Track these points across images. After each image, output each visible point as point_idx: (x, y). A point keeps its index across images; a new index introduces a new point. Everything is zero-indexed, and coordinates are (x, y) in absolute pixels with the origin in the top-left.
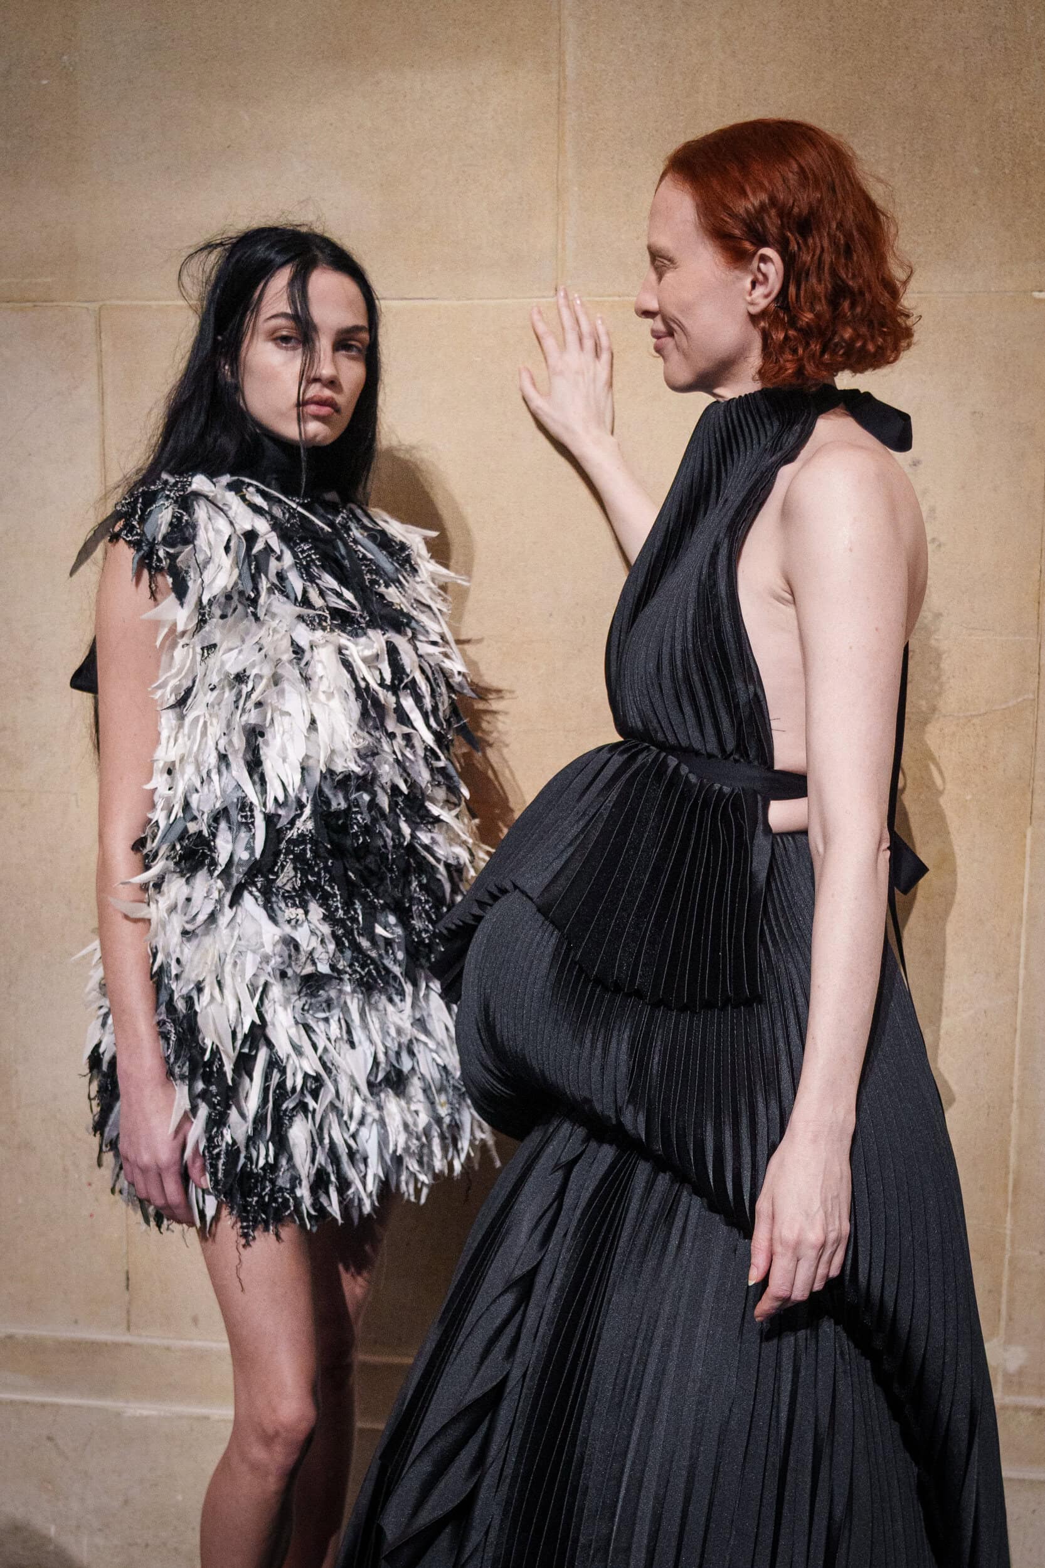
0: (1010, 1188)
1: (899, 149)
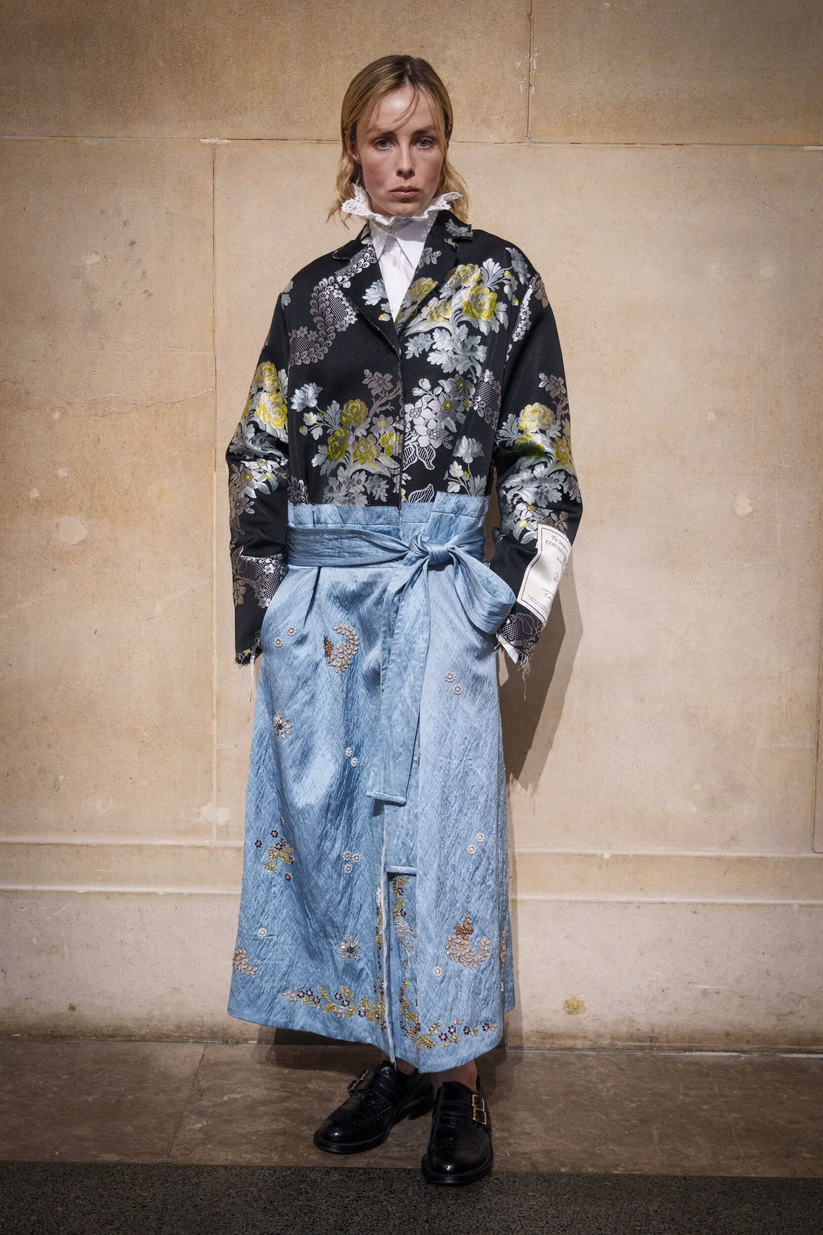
0: (215, 704)
1: (113, 49)
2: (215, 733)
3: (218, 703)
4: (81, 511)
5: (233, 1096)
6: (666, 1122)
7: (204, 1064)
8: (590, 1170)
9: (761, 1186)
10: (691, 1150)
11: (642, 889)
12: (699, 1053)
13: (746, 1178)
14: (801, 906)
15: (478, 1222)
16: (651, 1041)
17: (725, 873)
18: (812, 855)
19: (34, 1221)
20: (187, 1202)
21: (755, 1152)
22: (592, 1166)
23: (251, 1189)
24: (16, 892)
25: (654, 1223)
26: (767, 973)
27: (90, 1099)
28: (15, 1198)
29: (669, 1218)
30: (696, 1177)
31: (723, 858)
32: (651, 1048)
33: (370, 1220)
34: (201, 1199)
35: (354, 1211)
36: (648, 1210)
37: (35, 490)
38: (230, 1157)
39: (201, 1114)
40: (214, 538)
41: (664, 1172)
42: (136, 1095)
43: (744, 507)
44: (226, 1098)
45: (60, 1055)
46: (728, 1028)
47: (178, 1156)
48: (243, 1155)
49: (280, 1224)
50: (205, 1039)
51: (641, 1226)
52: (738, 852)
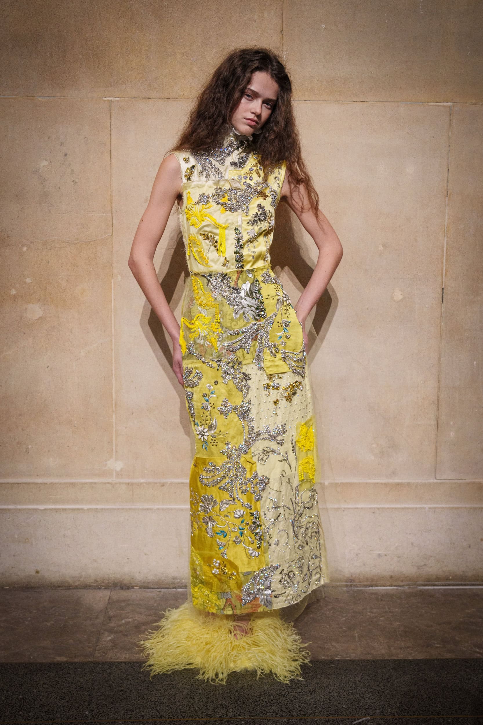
1: (54, 48)
2: (114, 421)
3: (115, 405)
4: (39, 301)
5: (128, 620)
6: (361, 628)
7: (111, 602)
8: (323, 658)
9: (415, 664)
10: (376, 644)
11: (345, 501)
12: (376, 588)
13: (406, 660)
14: (430, 508)
15: (264, 691)
16: (351, 582)
17: (389, 491)
18: (435, 481)
19: (21, 699)
20: (106, 684)
21: (410, 644)
22: (324, 655)
23: (139, 675)
24: (6, 509)
25: (359, 688)
26: (412, 544)
27: (49, 624)
28: (10, 685)
29: (367, 685)
30: (380, 660)
31: (388, 483)
32: (351, 586)
33: (206, 692)
34: (113, 682)
35: (197, 687)
36: (355, 680)
37: (13, 290)
38: (127, 656)
39: (110, 631)
40: (113, 315)
41: (362, 657)
42: (74, 621)
43: (398, 296)
44: (123, 621)
45: (31, 599)
46: (391, 574)
47: (98, 657)
48: (135, 655)
49: (156, 696)
50: (110, 587)
51: (352, 690)
52: (397, 480)
